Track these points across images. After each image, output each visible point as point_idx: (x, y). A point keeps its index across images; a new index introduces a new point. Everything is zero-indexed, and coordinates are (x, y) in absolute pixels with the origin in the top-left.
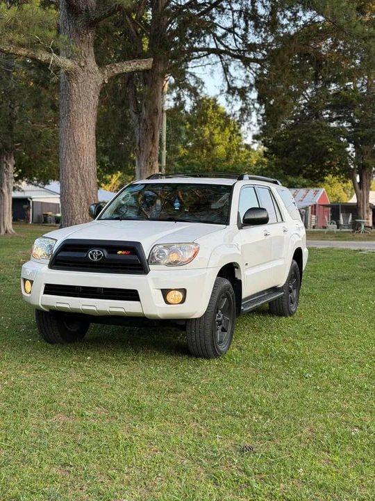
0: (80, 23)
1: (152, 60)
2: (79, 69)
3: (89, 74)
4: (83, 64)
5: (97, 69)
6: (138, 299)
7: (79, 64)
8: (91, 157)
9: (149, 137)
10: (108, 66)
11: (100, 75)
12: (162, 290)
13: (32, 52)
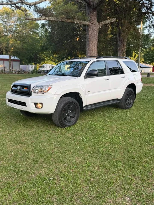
0: (91, 9)
1: (116, 18)
2: (91, 24)
3: (95, 26)
4: (92, 23)
5: (97, 24)
6: (26, 106)
7: (91, 23)
8: (95, 53)
9: (122, 45)
10: (101, 22)
11: (98, 26)
12: (34, 103)
13: (73, 21)
